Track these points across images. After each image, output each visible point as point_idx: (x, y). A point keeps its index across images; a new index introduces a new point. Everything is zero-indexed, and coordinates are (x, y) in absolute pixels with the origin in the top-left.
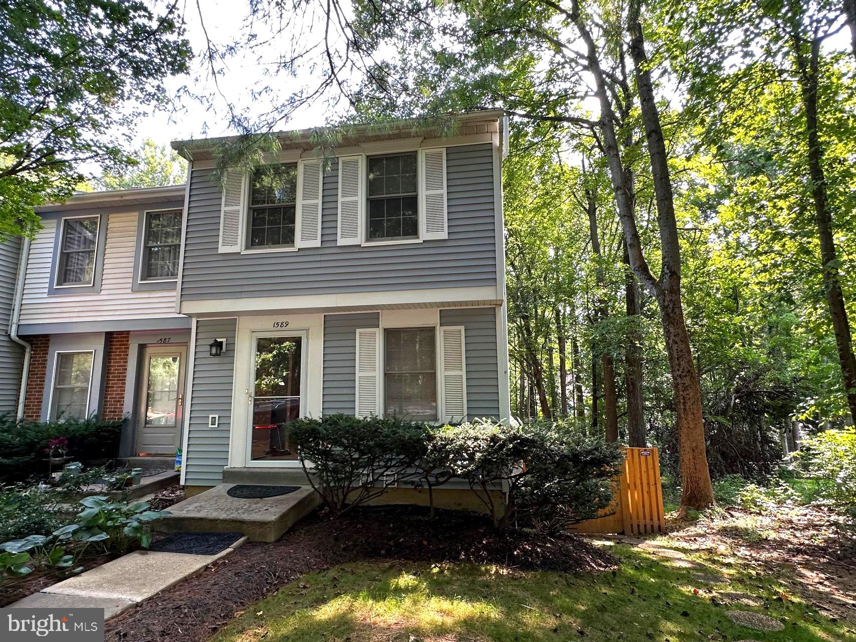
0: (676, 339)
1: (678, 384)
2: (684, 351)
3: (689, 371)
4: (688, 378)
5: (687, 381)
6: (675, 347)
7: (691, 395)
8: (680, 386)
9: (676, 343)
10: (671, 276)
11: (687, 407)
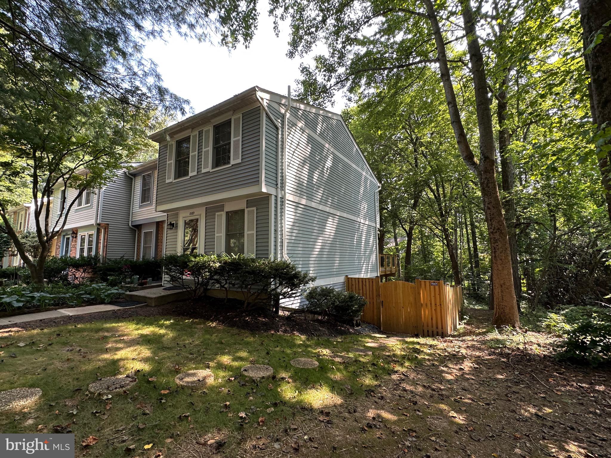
0: (489, 206)
1: (491, 238)
2: (495, 214)
3: (498, 229)
4: (498, 234)
5: (497, 236)
6: (489, 212)
7: (500, 246)
8: (492, 240)
9: (489, 209)
10: (485, 160)
11: (497, 255)
